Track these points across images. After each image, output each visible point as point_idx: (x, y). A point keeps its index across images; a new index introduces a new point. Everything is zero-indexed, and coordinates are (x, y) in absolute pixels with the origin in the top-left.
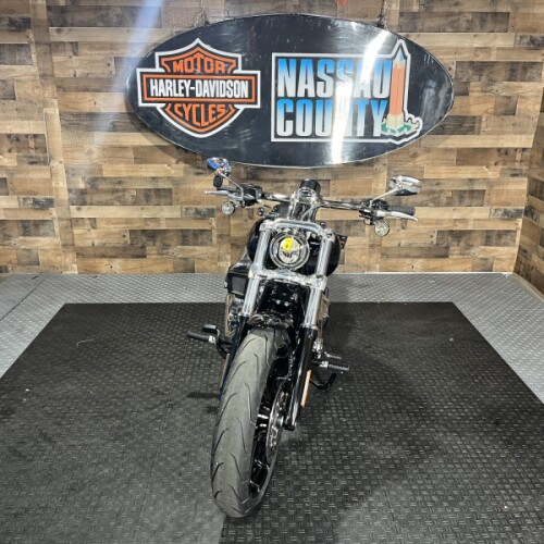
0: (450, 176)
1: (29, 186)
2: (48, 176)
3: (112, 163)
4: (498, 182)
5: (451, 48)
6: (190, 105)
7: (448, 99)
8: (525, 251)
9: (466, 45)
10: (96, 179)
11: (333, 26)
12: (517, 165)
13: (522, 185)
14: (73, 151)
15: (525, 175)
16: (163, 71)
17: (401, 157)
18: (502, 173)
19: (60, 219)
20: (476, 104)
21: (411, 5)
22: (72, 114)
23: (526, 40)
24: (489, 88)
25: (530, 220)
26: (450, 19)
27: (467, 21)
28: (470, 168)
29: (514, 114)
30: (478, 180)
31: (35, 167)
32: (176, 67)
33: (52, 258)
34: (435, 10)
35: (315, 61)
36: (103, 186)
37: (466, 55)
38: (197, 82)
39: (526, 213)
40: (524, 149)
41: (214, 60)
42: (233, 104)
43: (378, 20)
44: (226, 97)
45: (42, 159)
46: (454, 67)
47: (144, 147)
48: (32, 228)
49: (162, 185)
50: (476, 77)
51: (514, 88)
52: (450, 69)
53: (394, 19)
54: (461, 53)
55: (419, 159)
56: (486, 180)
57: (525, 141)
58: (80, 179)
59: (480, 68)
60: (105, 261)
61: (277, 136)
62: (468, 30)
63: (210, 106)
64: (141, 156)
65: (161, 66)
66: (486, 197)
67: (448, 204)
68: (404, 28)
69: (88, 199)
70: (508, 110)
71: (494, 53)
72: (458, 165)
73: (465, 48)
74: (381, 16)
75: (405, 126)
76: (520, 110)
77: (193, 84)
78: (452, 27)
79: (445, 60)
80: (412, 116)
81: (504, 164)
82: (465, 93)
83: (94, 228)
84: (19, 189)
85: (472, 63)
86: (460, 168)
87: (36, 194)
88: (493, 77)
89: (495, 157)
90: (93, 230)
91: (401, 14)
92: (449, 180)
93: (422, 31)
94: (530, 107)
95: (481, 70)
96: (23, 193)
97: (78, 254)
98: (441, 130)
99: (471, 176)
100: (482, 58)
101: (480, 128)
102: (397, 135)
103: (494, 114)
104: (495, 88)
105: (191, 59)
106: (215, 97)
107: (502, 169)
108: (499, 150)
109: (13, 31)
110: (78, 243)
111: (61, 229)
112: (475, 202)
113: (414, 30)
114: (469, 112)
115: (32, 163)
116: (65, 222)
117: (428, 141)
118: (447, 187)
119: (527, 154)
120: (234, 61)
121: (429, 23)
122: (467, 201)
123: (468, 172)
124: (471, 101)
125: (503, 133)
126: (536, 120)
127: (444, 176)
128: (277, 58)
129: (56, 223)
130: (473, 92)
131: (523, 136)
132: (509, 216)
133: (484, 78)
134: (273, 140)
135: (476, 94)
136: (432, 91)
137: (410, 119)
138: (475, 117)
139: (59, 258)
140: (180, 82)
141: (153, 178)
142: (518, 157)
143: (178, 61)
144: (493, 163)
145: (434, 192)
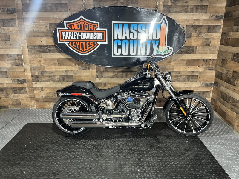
0: (184, 70)
1: (16, 75)
2: (23, 70)
3: (49, 65)
4: (203, 72)
5: (184, 19)
6: (79, 42)
7: (183, 40)
8: (214, 100)
9: (190, 18)
10: (43, 72)
11: (136, 11)
12: (211, 66)
13: (213, 73)
14: (33, 61)
15: (214, 70)
16: (68, 29)
17: (164, 63)
18: (205, 69)
19: (28, 87)
20: (194, 42)
21: (168, 3)
22: (32, 46)
23: (214, 17)
24: (200, 35)
25: (217, 87)
26: (184, 8)
27: (191, 9)
28: (192, 67)
29: (210, 46)
30: (195, 71)
31: (18, 67)
32: (73, 27)
33: (26, 102)
34: (178, 4)
35: (130, 25)
36: (45, 74)
37: (190, 22)
38: (82, 33)
39: (214, 84)
40: (213, 60)
41: (89, 24)
42: (96, 42)
43: (155, 8)
44: (94, 39)
45: (21, 64)
46: (185, 27)
47: (62, 59)
48: (17, 91)
49: (69, 74)
50: (194, 31)
51: (209, 36)
52: (184, 28)
53: (161, 8)
54: (188, 22)
55: (172, 63)
56: (198, 72)
57: (214, 56)
58: (36, 72)
59: (195, 27)
60: (47, 104)
61: (114, 55)
62: (191, 12)
63: (87, 43)
64: (60, 62)
65: (67, 27)
66: (198, 78)
67: (183, 81)
68: (165, 12)
69: (40, 79)
70: (207, 44)
71: (202, 21)
72: (187, 66)
73: (189, 20)
74: (156, 7)
75: (166, 51)
76: (212, 44)
77: (80, 34)
78: (185, 11)
79: (182, 24)
80: (169, 47)
81: (206, 65)
82: (190, 38)
83: (42, 91)
84: (12, 76)
85: (193, 25)
86: (188, 67)
87: (19, 77)
88: (201, 31)
89: (202, 63)
90: (42, 92)
91: (164, 6)
92: (184, 71)
93: (172, 13)
94: (216, 43)
95: (196, 28)
96: (14, 77)
97: (36, 101)
98: (181, 52)
99: (192, 70)
100: (196, 23)
101: (196, 51)
102: (163, 54)
103: (202, 46)
104: (202, 35)
105: (79, 24)
106: (89, 39)
107: (205, 67)
108: (204, 60)
109: (9, 14)
110: (36, 97)
111: (29, 91)
112: (194, 80)
113: (169, 12)
114: (192, 45)
115: (17, 65)
116: (31, 89)
117: (175, 56)
118: (183, 74)
119: (215, 61)
120: (96, 25)
121: (175, 10)
122: (191, 80)
123: (191, 68)
124: (193, 41)
125: (205, 53)
126: (218, 48)
127: (181, 70)
128: (114, 24)
129: (27, 89)
130: (193, 37)
131: (213, 54)
132: (208, 86)
133: (197, 32)
134: (113, 56)
135: (194, 38)
136: (177, 37)
137: (168, 48)
138: (194, 47)
139: (28, 102)
140: (75, 33)
141: (66, 71)
142: (211, 62)
143: (74, 25)
144: (201, 65)
145: (178, 76)
